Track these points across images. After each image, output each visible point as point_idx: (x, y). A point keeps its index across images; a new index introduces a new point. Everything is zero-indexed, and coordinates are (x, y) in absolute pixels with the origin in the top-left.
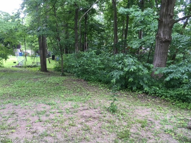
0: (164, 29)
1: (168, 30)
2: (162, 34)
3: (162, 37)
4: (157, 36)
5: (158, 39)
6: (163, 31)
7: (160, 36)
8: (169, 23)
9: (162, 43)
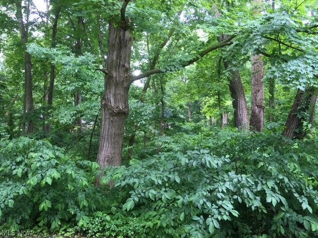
0: (115, 91)
1: (122, 93)
2: (112, 100)
3: (113, 104)
4: (103, 103)
5: (106, 109)
6: (115, 95)
7: (109, 104)
8: (123, 81)
9: (113, 116)
